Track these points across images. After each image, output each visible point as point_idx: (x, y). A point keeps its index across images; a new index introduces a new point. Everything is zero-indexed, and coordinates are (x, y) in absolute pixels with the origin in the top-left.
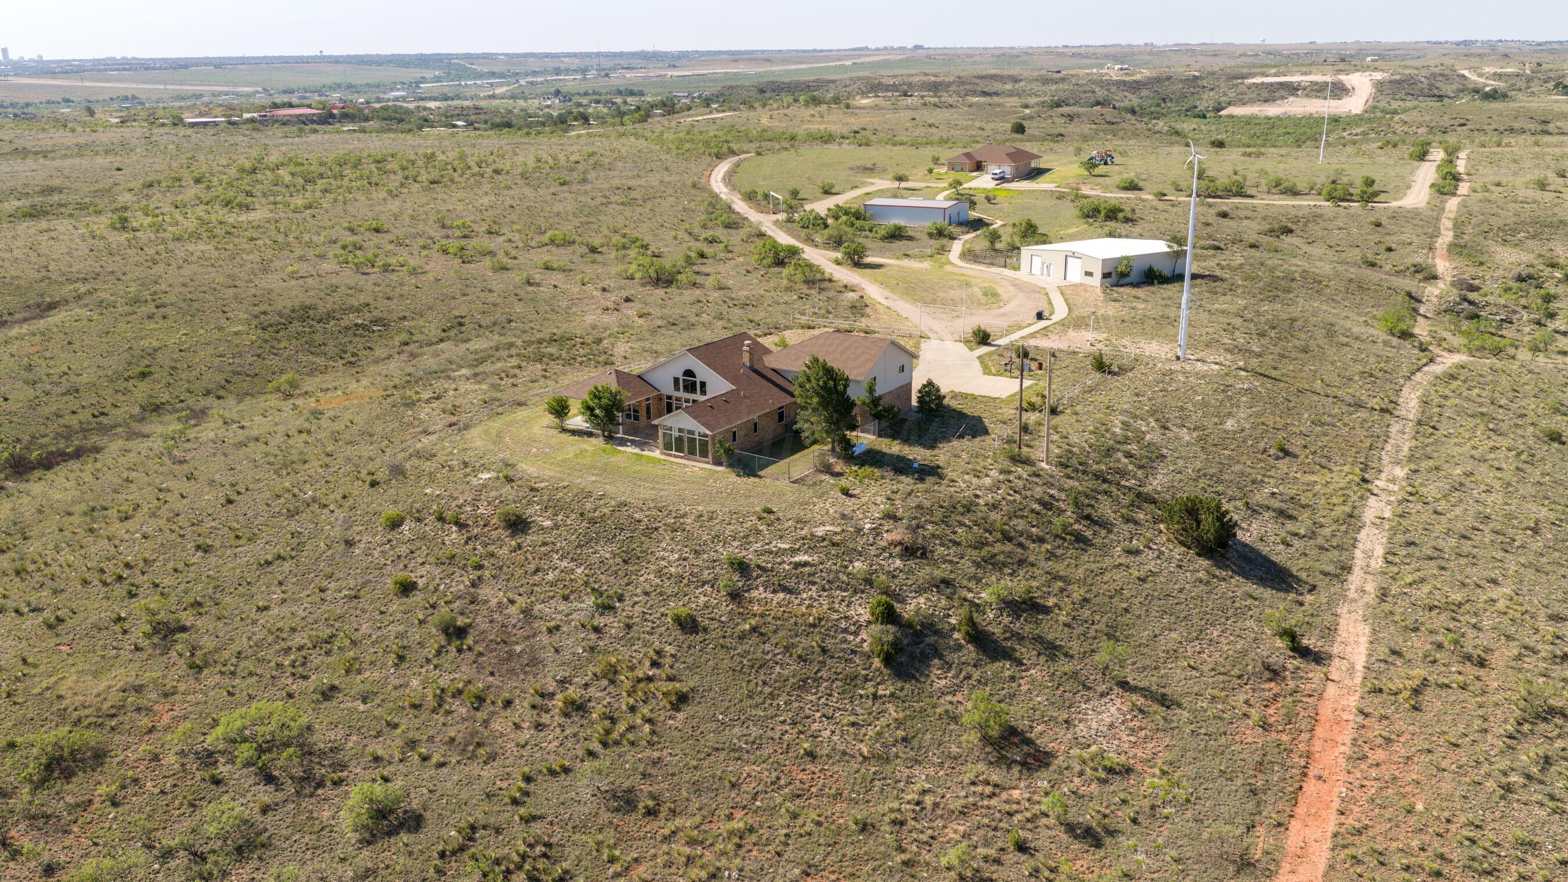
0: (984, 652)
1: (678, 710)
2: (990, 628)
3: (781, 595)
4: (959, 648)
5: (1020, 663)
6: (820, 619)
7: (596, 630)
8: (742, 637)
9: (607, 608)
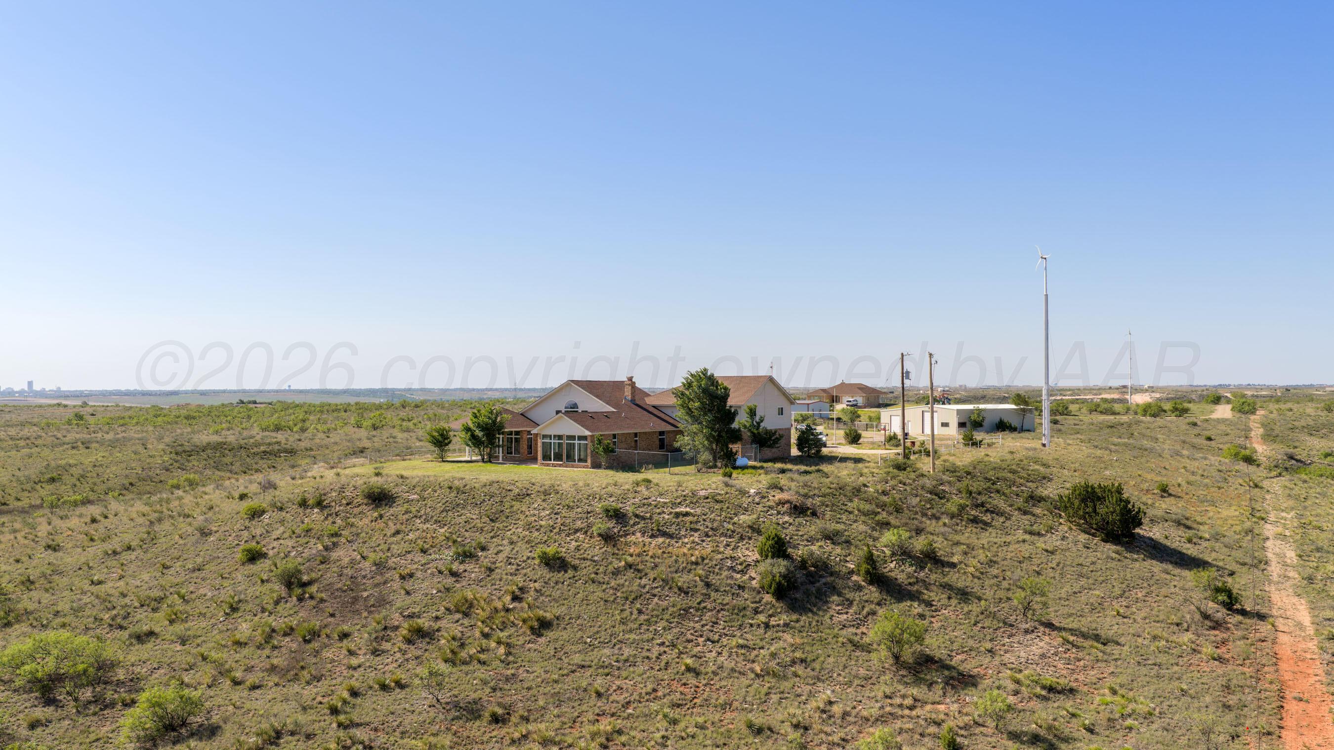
0: (888, 592)
1: (540, 635)
2: (893, 574)
3: (661, 540)
4: (859, 588)
5: (929, 604)
6: (703, 559)
7: (453, 574)
8: (616, 573)
9: (467, 556)
